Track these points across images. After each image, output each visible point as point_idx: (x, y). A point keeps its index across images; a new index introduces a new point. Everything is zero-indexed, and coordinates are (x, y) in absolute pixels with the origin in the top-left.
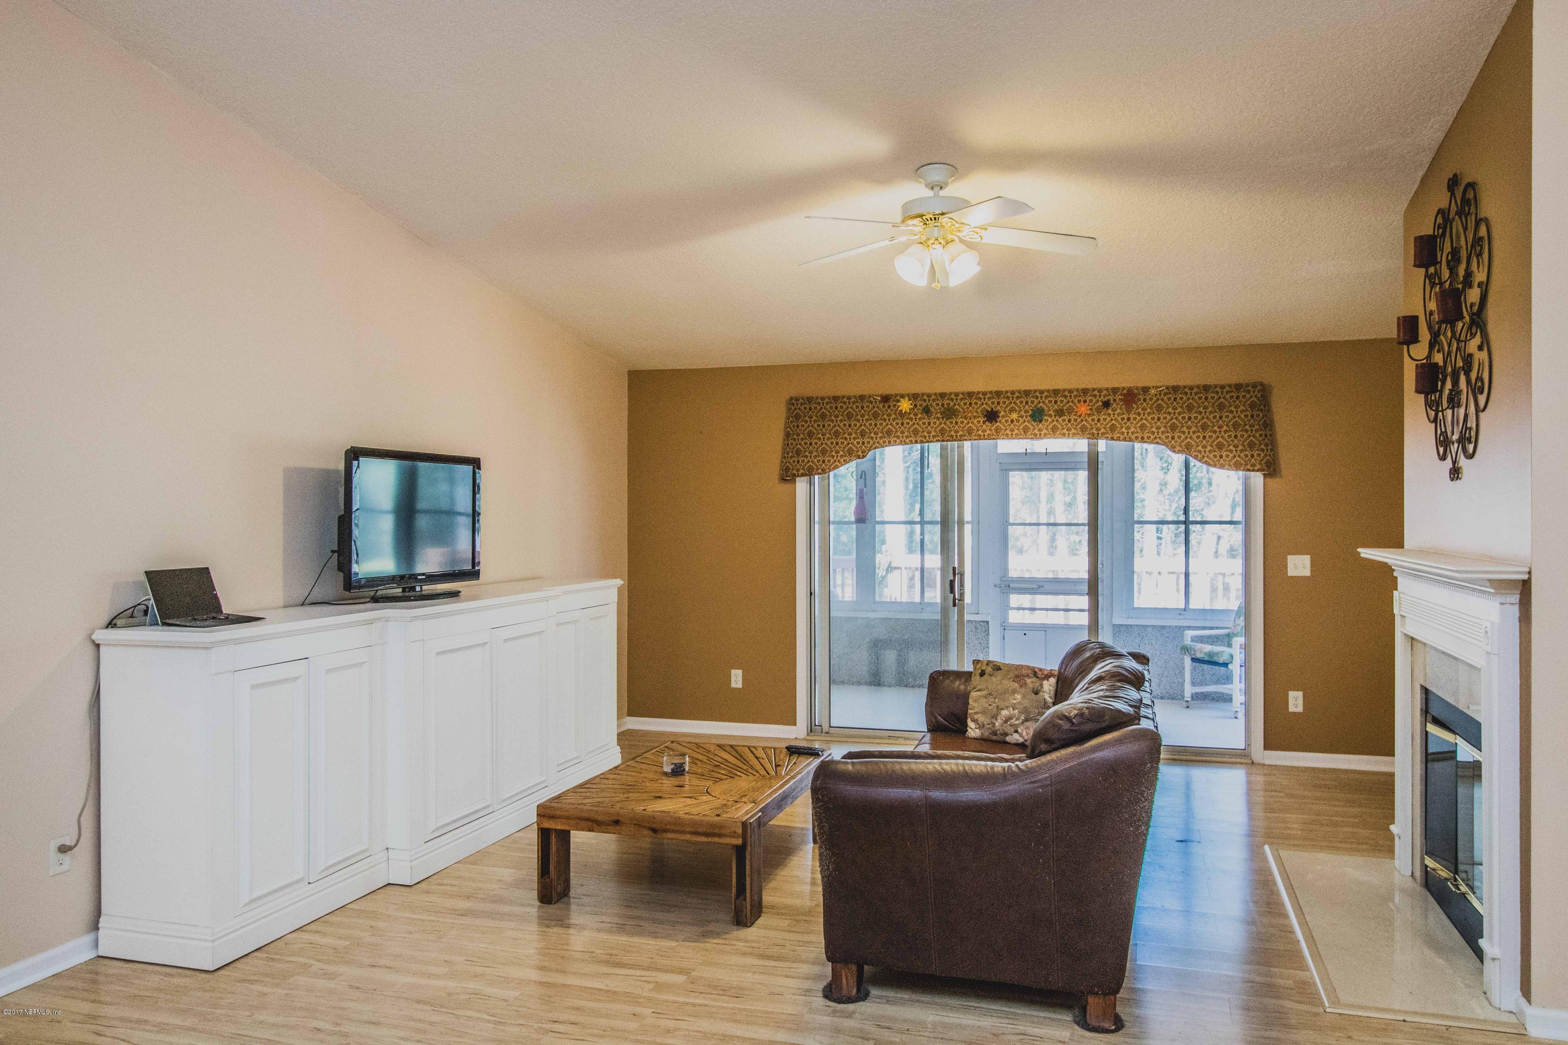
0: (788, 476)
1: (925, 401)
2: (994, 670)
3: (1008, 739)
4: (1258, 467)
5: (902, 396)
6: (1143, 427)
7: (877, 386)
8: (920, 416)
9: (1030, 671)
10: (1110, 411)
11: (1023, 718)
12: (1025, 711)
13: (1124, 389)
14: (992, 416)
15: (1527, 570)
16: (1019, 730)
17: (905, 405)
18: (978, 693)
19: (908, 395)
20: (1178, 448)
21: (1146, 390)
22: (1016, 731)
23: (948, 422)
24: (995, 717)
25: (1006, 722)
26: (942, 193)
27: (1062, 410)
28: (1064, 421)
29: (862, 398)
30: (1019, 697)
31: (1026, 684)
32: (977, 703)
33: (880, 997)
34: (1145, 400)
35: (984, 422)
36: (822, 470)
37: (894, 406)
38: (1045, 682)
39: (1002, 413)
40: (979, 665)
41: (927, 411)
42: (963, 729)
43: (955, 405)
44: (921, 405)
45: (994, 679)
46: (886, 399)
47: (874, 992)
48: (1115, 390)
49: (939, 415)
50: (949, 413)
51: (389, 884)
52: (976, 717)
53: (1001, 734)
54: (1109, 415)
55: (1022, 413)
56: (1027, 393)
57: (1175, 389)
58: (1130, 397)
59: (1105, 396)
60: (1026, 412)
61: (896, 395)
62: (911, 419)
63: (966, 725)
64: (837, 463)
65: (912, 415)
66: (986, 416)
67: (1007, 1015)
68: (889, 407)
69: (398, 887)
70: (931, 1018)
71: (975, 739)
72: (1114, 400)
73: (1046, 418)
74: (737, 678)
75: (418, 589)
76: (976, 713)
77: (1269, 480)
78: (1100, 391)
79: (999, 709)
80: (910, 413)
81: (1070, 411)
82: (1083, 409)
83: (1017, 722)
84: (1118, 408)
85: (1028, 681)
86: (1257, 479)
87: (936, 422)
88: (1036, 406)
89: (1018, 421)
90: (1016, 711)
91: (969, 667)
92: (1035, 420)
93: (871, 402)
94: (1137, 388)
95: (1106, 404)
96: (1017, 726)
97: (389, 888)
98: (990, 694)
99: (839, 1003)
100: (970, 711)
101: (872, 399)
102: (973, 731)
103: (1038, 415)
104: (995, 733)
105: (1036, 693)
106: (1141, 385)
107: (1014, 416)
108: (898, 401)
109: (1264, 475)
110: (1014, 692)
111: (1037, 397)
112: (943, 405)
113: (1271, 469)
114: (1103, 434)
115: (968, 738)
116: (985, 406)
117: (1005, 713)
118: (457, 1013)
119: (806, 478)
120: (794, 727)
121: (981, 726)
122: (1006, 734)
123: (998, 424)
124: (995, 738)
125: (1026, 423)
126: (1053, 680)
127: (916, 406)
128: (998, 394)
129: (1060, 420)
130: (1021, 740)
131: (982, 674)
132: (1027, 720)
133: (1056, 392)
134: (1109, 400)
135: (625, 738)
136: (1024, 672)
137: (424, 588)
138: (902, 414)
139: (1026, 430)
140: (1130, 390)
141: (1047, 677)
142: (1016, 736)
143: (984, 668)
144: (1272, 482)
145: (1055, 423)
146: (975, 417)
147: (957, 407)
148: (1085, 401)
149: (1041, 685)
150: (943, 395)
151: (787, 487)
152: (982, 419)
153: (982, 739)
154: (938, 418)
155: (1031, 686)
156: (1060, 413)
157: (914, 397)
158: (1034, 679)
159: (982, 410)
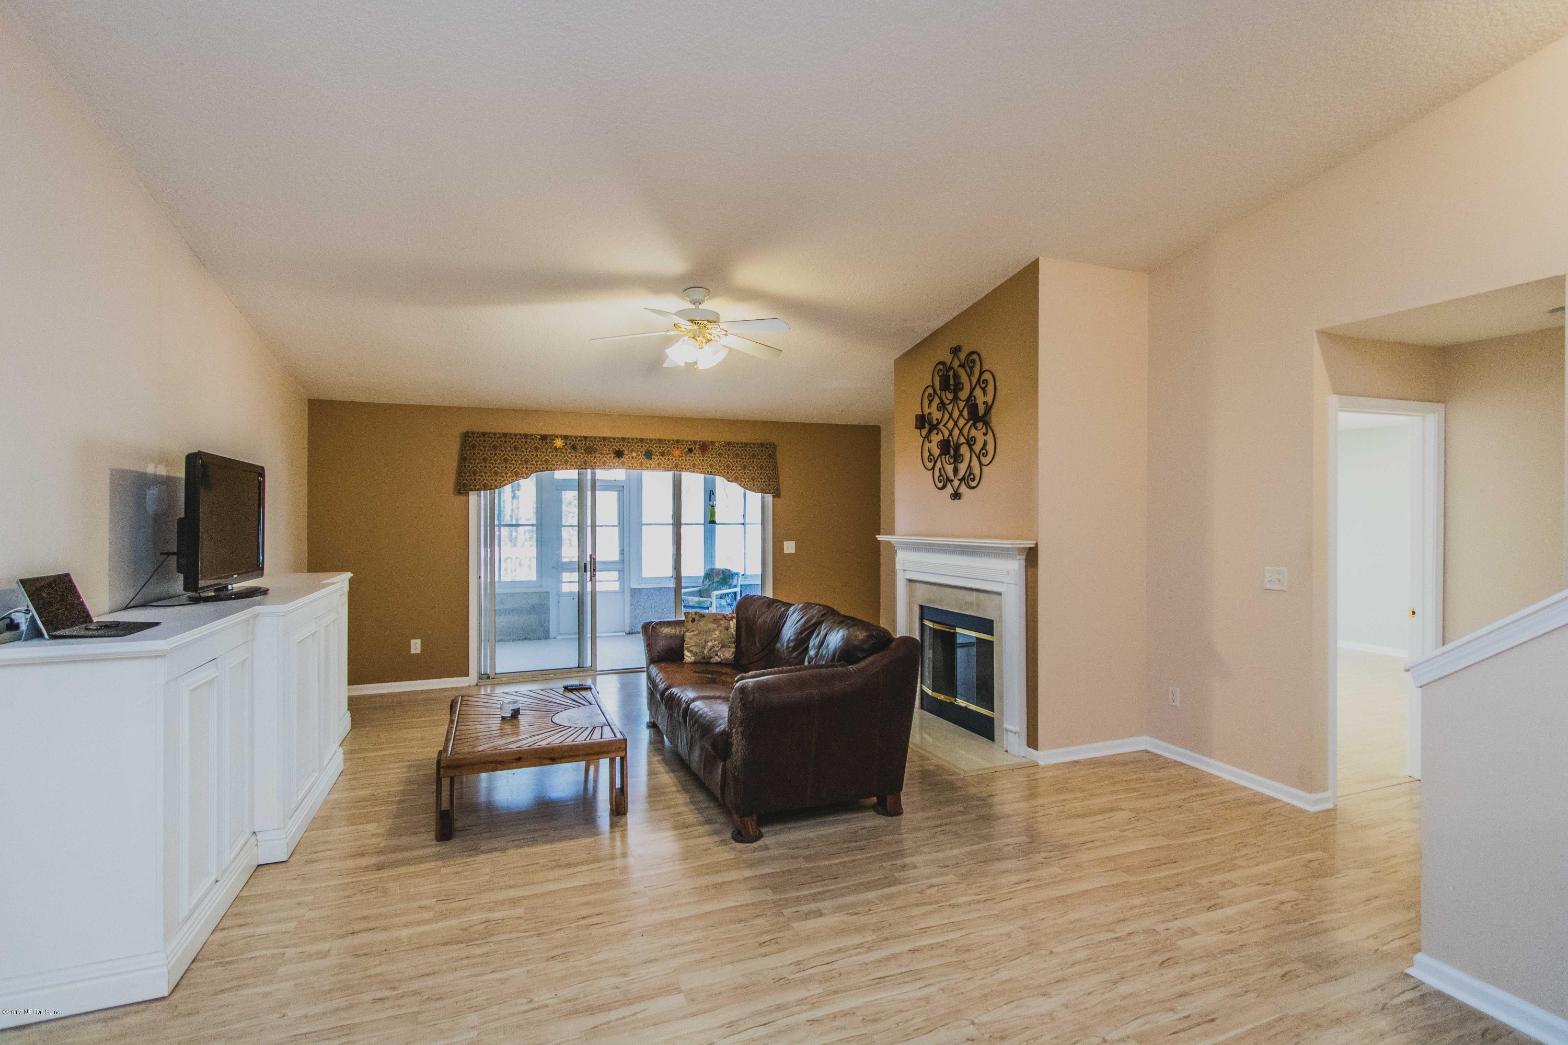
0: (462, 489)
1: (573, 441)
2: (700, 617)
3: (712, 660)
4: (772, 491)
5: (557, 437)
6: (711, 466)
7: (538, 428)
8: (569, 451)
9: (722, 617)
10: (692, 455)
11: (720, 646)
12: (722, 642)
13: (700, 442)
14: (619, 454)
15: (1035, 542)
16: (719, 654)
17: (559, 443)
18: (692, 633)
19: (561, 436)
20: (731, 479)
21: (713, 443)
22: (717, 655)
23: (589, 456)
24: (704, 647)
25: (711, 650)
26: (700, 307)
27: (663, 452)
28: (665, 459)
29: (526, 436)
30: (717, 633)
31: (721, 624)
32: (691, 639)
33: (769, 832)
34: (712, 449)
35: (614, 458)
36: (495, 486)
37: (550, 443)
38: (731, 622)
39: (626, 452)
40: (690, 616)
41: (574, 448)
42: (682, 657)
43: (594, 445)
44: (570, 444)
45: (701, 623)
46: (544, 438)
47: (764, 830)
48: (695, 442)
49: (583, 451)
50: (590, 450)
51: (259, 865)
52: (691, 649)
53: (708, 658)
54: (692, 457)
55: (639, 453)
56: (642, 440)
57: (729, 443)
58: (704, 447)
59: (690, 445)
60: (641, 452)
61: (552, 436)
62: (563, 453)
63: (683, 655)
64: (506, 482)
65: (563, 450)
66: (615, 453)
67: (847, 821)
68: (546, 443)
69: (272, 865)
70: (811, 835)
71: (690, 663)
72: (695, 448)
73: (654, 457)
74: (416, 646)
75: (230, 587)
76: (691, 646)
77: (776, 499)
78: (687, 442)
79: (706, 642)
80: (562, 449)
81: (669, 453)
82: (677, 452)
83: (717, 649)
84: (697, 452)
85: (722, 622)
86: (769, 498)
87: (581, 456)
88: (647, 449)
89: (636, 458)
90: (717, 642)
91: (683, 618)
92: (647, 458)
93: (533, 439)
94: (708, 442)
95: (690, 450)
96: (718, 651)
97: (263, 870)
98: (700, 633)
99: (752, 843)
100: (685, 646)
101: (533, 437)
102: (689, 657)
103: (649, 455)
104: (704, 658)
105: (727, 630)
106: (710, 440)
107: (634, 454)
108: (553, 440)
109: (773, 496)
110: (715, 630)
111: (648, 443)
112: (585, 444)
113: (776, 494)
114: (688, 469)
115: (686, 663)
116: (614, 447)
117: (710, 644)
118: (493, 940)
119: (476, 492)
120: (467, 678)
121: (695, 654)
122: (711, 658)
123: (623, 459)
124: (703, 661)
125: (641, 460)
126: (735, 620)
127: (566, 444)
128: (623, 439)
129: (663, 458)
130: (719, 660)
131: (693, 620)
132: (723, 647)
133: (660, 441)
134: (692, 448)
135: (354, 704)
136: (718, 617)
137: (234, 586)
138: (556, 449)
139: (641, 464)
140: (704, 443)
141: (732, 619)
142: (717, 658)
143: (694, 616)
144: (778, 500)
145: (660, 460)
146: (608, 454)
147: (595, 446)
148: (678, 448)
149: (729, 624)
150: (585, 438)
151: (463, 498)
152: (612, 456)
153: (695, 663)
154: (582, 453)
155: (723, 625)
156: (663, 454)
157: (565, 437)
158: (725, 621)
159: (613, 450)
